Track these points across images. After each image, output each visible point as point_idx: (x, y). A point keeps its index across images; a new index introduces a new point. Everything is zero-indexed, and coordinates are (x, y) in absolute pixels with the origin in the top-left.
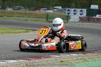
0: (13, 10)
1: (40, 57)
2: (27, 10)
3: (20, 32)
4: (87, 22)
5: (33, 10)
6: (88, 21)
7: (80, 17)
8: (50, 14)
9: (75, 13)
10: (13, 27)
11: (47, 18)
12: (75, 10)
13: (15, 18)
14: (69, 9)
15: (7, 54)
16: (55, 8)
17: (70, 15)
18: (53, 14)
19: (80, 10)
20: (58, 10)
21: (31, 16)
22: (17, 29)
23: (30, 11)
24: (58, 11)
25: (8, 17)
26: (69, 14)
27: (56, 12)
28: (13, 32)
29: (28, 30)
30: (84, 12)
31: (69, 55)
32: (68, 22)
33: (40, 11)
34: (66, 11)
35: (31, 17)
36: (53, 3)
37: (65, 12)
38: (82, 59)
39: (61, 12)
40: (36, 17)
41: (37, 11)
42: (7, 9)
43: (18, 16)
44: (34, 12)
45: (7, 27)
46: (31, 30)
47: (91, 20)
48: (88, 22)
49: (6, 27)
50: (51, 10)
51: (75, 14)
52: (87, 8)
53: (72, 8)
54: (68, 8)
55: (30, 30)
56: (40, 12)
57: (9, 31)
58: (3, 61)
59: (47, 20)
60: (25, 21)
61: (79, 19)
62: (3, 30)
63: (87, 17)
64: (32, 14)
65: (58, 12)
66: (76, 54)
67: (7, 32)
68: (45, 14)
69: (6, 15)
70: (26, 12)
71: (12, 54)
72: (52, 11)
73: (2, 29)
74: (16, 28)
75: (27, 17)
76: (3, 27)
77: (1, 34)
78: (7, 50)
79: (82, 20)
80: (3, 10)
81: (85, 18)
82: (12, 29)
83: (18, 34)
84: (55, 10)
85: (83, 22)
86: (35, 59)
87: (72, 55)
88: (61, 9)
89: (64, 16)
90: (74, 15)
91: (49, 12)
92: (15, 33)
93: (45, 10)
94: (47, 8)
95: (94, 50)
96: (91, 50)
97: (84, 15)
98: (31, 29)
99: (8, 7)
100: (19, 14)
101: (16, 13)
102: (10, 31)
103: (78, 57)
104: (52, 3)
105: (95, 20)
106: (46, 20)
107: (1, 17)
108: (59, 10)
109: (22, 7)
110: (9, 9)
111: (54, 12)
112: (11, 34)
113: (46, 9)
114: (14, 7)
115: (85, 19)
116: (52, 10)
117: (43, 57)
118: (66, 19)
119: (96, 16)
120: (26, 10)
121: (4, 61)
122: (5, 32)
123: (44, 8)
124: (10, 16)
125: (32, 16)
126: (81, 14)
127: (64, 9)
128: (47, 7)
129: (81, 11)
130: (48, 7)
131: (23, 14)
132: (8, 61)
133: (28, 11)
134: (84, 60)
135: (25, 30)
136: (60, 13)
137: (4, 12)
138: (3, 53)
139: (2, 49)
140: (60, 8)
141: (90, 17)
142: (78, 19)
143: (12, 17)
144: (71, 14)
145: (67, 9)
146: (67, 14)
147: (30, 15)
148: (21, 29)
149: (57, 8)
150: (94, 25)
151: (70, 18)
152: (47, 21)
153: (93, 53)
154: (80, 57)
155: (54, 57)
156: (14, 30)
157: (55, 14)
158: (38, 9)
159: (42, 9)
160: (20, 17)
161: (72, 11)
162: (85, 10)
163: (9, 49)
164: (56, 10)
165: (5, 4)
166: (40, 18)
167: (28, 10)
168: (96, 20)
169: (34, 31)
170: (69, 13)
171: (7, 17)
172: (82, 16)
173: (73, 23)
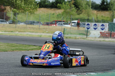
0: (25, 25)
2: (41, 25)
3: (32, 50)
4: (109, 38)
6: (111, 36)
7: (101, 32)
8: (67, 28)
10: (26, 44)
12: (95, 25)
13: (28, 34)
14: (89, 23)
17: (89, 30)
18: (70, 28)
19: (102, 24)
20: (76, 24)
21: (46, 31)
22: (30, 45)
26: (88, 28)
28: (25, 49)
30: (105, 26)
32: (87, 37)
33: (56, 26)
34: (86, 26)
36: (71, 16)
37: (84, 27)
40: (51, 32)
41: (53, 25)
42: (19, 24)
43: (31, 31)
44: (49, 27)
45: (18, 44)
47: (113, 36)
49: (17, 44)
51: (95, 29)
53: (92, 22)
56: (55, 27)
57: (20, 47)
60: (38, 37)
64: (47, 29)
65: (76, 26)
67: (18, 49)
68: (62, 28)
69: (17, 31)
70: (39, 26)
72: (69, 26)
73: (12, 45)
74: (28, 45)
75: (41, 33)
76: (14, 43)
79: (103, 35)
80: (14, 25)
81: (107, 33)
82: (24, 45)
83: (30, 51)
84: (73, 24)
85: (105, 38)
89: (82, 31)
90: (94, 30)
92: (26, 50)
93: (61, 24)
94: (64, 22)
97: (105, 30)
100: (32, 29)
101: (28, 28)
102: (22, 48)
111: (72, 26)
112: (23, 51)
113: (63, 24)
115: (107, 35)
116: (69, 24)
118: (85, 35)
123: (61, 23)
124: (21, 31)
125: (47, 32)
126: (102, 29)
127: (83, 24)
129: (103, 25)
131: (37, 29)
135: (38, 46)
137: (16, 27)
141: (113, 32)
142: (99, 34)
143: (24, 33)
144: (91, 29)
145: (87, 23)
146: (86, 29)
147: (44, 30)
148: (34, 45)
151: (90, 33)
156: (26, 47)
157: (73, 28)
159: (58, 23)
160: (33, 32)
161: (93, 25)
162: (107, 24)
164: (74, 25)
165: (16, 18)
170: (89, 27)
171: (19, 33)
172: (103, 31)
173: (93, 39)
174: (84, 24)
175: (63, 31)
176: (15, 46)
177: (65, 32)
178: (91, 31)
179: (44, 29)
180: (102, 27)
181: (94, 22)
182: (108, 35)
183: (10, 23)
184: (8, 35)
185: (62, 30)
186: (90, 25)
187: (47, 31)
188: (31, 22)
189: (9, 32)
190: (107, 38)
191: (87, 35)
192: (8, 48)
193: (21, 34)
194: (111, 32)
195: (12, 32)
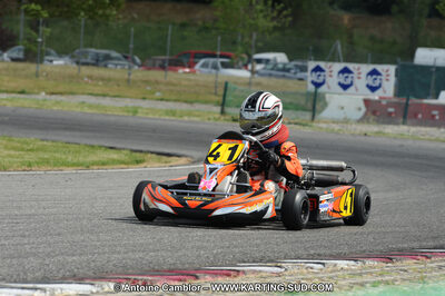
0: (75, 65)
1: (192, 273)
2: (136, 67)
3: (103, 164)
4: (397, 124)
5: (162, 67)
6: (405, 117)
7: (367, 102)
8: (235, 83)
9: (348, 82)
10: (77, 141)
11: (223, 104)
12: (345, 71)
13: (83, 103)
14: (322, 64)
15: (48, 255)
16: (259, 61)
17: (322, 89)
18: (249, 84)
19: (371, 67)
20: (270, 66)
21: (154, 93)
22: (93, 146)
23: (149, 69)
24: (274, 72)
25: (53, 97)
26: (318, 85)
27: (262, 75)
28: (75, 161)
29: (141, 151)
30: (383, 77)
31: (323, 264)
32: (316, 120)
33: (194, 72)
34: (309, 74)
35: (152, 99)
36: (251, 36)
37: (301, 79)
38: (380, 282)
39: (284, 76)
40: (174, 97)
41: (181, 71)
42: (51, 61)
43: (97, 90)
44: (166, 77)
45: (47, 140)
46: (152, 153)
47: (416, 116)
48: (404, 123)
49: (43, 140)
50: (240, 68)
51: (345, 87)
52: (399, 60)
53: (334, 59)
54: (316, 60)
55: (149, 155)
56: (192, 77)
57: (58, 155)
58: (31, 289)
59: (223, 112)
60: (126, 114)
61: (364, 109)
62: (30, 150)
63: (396, 100)
64: (157, 82)
65: (270, 75)
66: (352, 262)
67: (48, 162)
68: (216, 83)
69: (43, 89)
70: (130, 74)
71: (70, 259)
72: (244, 74)
73: (25, 146)
74: (86, 145)
75: (136, 98)
76: (32, 139)
77: (23, 168)
78: (51, 241)
79: (374, 113)
80: (32, 67)
81: (390, 104)
82: (72, 147)
83: (96, 170)
84: (259, 67)
85: (384, 123)
86: (174, 280)
87: (335, 265)
88: (285, 64)
89: (296, 93)
90: (340, 90)
91: (233, 76)
92: (82, 165)
93: (215, 67)
94: (223, 60)
95: (431, 244)
96: (416, 245)
97: (384, 91)
98: (152, 149)
99: (53, 52)
100: (100, 83)
101: (86, 79)
102: (64, 157)
103: (361, 275)
104: (247, 39)
105: (435, 112)
106: (218, 109)
107: (22, 96)
108: (275, 67)
109: (114, 54)
110: (55, 63)
111: (256, 76)
112: (68, 170)
113: (219, 65)
114: (77, 51)
115: (391, 110)
116: (246, 66)
117: (208, 272)
118: (304, 109)
119: (437, 97)
120: (130, 68)
121: (36, 289)
122: (38, 163)
123: (211, 61)
124: (60, 89)
125: (158, 94)
126: (373, 89)
127: (296, 66)
128: (221, 56)
129: (374, 73)
130: (232, 54)
131: (118, 85)
132: (53, 289)
133: (139, 73)
134: (387, 287)
135: (124, 152)
136: (282, 81)
137: (37, 75)
138: (34, 250)
139: (29, 236)
140: (281, 58)
141: (414, 100)
142: (360, 109)
143: (71, 96)
144: (329, 87)
145: (312, 65)
146: (311, 88)
147: (149, 88)
148: (111, 148)
149: (267, 61)
150: (427, 137)
151: (325, 105)
152: (222, 118)
153: (427, 257)
154: (371, 273)
155: (254, 272)
156: (79, 152)
157: (259, 84)
158: (185, 60)
159: (202, 61)
160: (104, 96)
161: (335, 73)
162: (392, 69)
163: (59, 234)
164: (264, 69)
165: (40, 40)
166: (191, 103)
167: (139, 66)
168: (440, 114)
169: (165, 158)
170: (320, 80)
171: (48, 97)
172: (375, 96)
173: (336, 127)
174: (304, 69)
175: (221, 92)
176: (38, 150)
177: (228, 98)
178: (327, 96)
179: (147, 82)
180: (370, 81)
181: (339, 61)
182: (395, 113)
183: (13, 60)
184: (9, 105)
185: (216, 87)
186: (327, 73)
187: (159, 91)
188: (97, 54)
189: (14, 95)
190: (389, 123)
191: (314, 111)
192: (10, 156)
193: (57, 103)
194: (408, 100)
195: (22, 92)
